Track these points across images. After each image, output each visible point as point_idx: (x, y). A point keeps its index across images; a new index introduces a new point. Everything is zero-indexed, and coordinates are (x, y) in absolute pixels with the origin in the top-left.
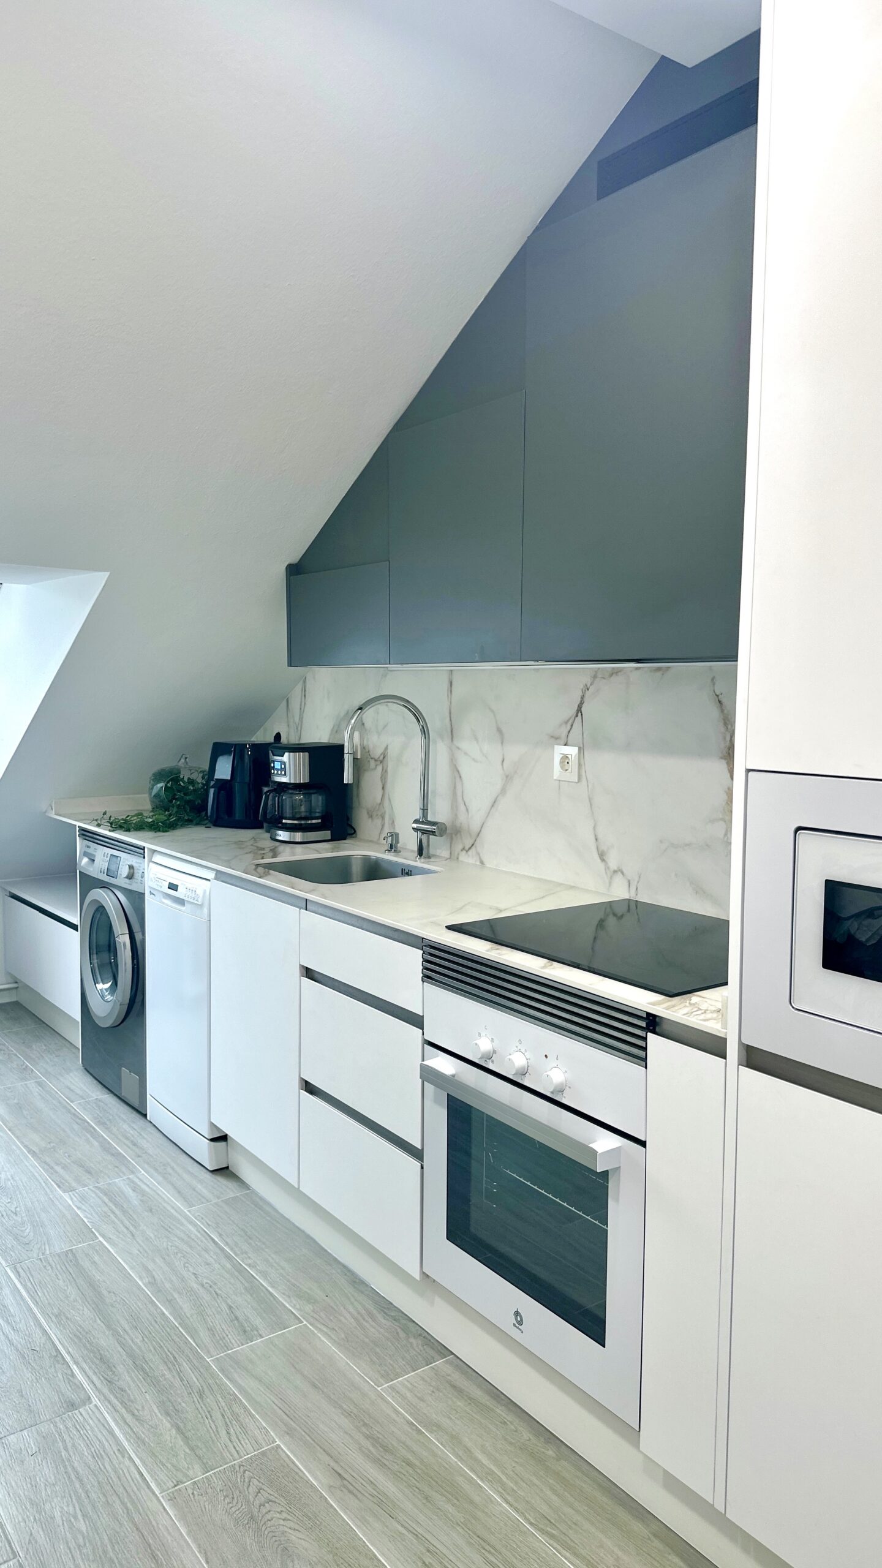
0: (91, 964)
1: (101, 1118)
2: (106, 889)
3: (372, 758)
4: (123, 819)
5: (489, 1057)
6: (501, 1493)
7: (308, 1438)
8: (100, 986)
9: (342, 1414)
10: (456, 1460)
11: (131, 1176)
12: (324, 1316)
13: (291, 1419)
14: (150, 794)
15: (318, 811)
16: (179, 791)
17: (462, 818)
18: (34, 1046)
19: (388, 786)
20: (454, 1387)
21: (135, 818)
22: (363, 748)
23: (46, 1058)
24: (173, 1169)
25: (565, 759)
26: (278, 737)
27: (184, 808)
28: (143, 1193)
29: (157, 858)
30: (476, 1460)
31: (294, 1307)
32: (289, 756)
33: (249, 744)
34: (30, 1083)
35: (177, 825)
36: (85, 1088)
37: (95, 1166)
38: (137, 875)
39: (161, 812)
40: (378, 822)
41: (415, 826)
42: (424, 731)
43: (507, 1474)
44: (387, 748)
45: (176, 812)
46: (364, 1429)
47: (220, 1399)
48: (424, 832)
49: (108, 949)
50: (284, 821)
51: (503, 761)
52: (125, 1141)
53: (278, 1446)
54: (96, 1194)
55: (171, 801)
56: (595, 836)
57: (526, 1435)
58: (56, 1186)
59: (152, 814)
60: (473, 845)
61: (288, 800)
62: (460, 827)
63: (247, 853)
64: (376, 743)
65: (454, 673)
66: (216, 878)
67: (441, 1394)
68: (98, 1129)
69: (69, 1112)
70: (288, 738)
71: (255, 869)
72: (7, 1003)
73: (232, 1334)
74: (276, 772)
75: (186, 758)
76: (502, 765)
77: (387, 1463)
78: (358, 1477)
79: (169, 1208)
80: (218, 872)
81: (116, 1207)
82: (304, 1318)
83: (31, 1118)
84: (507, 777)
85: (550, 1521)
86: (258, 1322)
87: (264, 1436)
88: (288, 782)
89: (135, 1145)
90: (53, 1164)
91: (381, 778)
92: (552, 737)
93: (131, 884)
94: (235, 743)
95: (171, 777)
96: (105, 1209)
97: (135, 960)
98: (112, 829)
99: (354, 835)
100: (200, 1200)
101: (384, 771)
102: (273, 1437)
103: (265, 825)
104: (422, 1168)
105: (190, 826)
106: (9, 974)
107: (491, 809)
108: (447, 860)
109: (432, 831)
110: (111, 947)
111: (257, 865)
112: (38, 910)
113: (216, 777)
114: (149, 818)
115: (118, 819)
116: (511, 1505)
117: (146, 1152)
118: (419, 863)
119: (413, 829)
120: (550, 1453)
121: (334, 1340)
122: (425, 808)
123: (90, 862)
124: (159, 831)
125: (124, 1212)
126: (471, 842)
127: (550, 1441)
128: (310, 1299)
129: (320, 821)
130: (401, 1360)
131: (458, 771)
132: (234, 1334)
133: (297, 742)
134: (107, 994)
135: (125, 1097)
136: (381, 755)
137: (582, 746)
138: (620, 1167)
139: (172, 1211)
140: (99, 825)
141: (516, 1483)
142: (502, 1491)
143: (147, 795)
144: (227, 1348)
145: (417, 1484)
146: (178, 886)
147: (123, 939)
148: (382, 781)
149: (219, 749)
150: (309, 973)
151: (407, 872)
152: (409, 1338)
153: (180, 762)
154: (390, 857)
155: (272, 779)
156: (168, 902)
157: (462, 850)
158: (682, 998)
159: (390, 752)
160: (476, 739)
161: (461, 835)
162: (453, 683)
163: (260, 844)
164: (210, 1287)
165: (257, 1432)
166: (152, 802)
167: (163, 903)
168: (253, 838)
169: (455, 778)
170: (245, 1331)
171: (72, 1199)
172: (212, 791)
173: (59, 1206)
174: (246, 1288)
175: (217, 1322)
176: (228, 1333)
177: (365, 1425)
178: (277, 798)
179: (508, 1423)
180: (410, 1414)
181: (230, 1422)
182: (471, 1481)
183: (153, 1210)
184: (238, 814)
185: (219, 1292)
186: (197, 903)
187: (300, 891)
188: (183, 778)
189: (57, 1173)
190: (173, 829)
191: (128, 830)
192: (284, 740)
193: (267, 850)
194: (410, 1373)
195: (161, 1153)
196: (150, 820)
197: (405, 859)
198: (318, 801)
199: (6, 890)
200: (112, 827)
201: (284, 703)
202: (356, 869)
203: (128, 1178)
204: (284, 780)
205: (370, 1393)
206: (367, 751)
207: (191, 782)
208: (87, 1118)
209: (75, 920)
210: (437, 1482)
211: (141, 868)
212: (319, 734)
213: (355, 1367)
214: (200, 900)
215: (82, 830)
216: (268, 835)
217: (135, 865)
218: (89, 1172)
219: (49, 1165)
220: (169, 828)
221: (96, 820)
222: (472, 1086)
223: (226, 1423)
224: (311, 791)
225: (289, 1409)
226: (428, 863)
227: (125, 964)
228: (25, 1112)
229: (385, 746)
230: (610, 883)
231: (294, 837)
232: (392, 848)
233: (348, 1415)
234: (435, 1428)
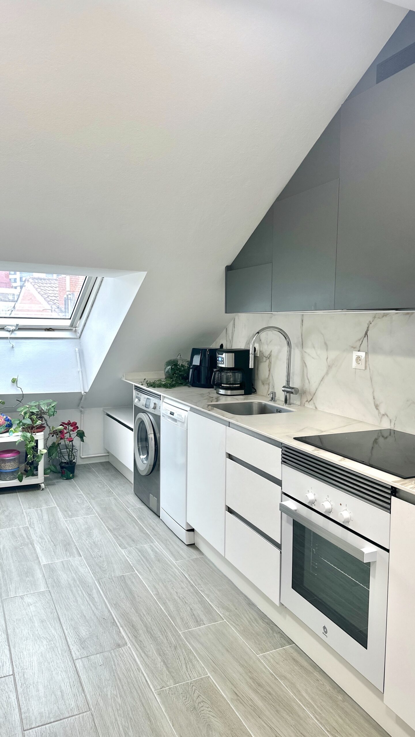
0: (138, 446)
1: (140, 516)
2: (144, 413)
3: (264, 356)
4: (153, 382)
5: (313, 503)
6: (314, 714)
7: (223, 675)
8: (142, 457)
9: (240, 666)
10: (292, 695)
11: (151, 544)
12: (234, 618)
13: (216, 665)
14: (165, 371)
15: (238, 381)
16: (177, 370)
17: (307, 386)
18: (114, 482)
19: (272, 370)
20: (294, 659)
21: (158, 382)
22: (260, 351)
23: (119, 487)
24: (170, 542)
25: (358, 358)
26: (222, 346)
27: (179, 378)
28: (156, 552)
29: (166, 400)
30: (302, 696)
31: (221, 612)
32: (226, 354)
33: (208, 349)
34: (111, 498)
35: (176, 385)
36: (134, 502)
37: (136, 538)
38: (157, 408)
39: (169, 379)
40: (267, 387)
41: (283, 389)
42: (289, 344)
43: (317, 705)
44: (271, 352)
45: (176, 380)
46: (249, 674)
47: (184, 651)
48: (288, 392)
49: (145, 440)
50: (222, 385)
51: (327, 359)
52: (150, 527)
53: (209, 677)
54: (136, 551)
55: (173, 375)
56: (374, 397)
57: (328, 687)
58: (119, 546)
59: (165, 380)
60: (312, 399)
61: (225, 375)
62: (305, 390)
63: (205, 399)
64: (266, 349)
65: (304, 316)
66: (190, 410)
67: (287, 662)
68: (139, 521)
69: (127, 512)
70: (226, 346)
71: (208, 407)
72: (104, 462)
73: (191, 622)
74: (219, 362)
75: (181, 355)
76: (327, 360)
77: (259, 692)
78: (246, 697)
79: (167, 560)
80: (191, 408)
81: (144, 558)
82: (225, 618)
83: (110, 514)
84: (329, 366)
85: (337, 731)
86: (203, 617)
87: (203, 671)
88: (225, 367)
89: (154, 530)
90: (118, 536)
91: (268, 366)
92: (352, 347)
93: (155, 412)
94: (202, 348)
95: (174, 364)
96: (139, 558)
97: (156, 446)
98: (148, 386)
99: (255, 393)
100: (181, 558)
101: (270, 362)
102: (207, 672)
103: (214, 386)
104: (281, 553)
105: (181, 386)
106: (106, 450)
107: (321, 382)
108: (299, 406)
109: (292, 392)
110: (146, 439)
111: (209, 405)
112: (117, 421)
113: (193, 364)
114: (164, 382)
115: (150, 382)
116: (318, 720)
117: (159, 534)
118: (285, 407)
119: (282, 390)
120: (340, 698)
121: (238, 630)
122: (289, 381)
123: (139, 401)
124: (168, 388)
125: (147, 560)
126: (311, 397)
127: (340, 692)
128: (228, 610)
129: (239, 385)
130: (269, 643)
131: (305, 363)
132: (192, 622)
133: (230, 348)
134: (144, 460)
135: (151, 508)
136: (269, 355)
137: (367, 352)
138: (376, 561)
139: (168, 562)
140: (142, 385)
141: (322, 710)
142: (314, 713)
143: (163, 372)
144: (189, 628)
145: (273, 704)
146: (174, 413)
147: (151, 436)
148: (269, 367)
149: (195, 352)
150: (230, 457)
151: (279, 411)
152: (274, 633)
153: (178, 357)
154: (272, 403)
155: (218, 365)
156: (170, 420)
157: (306, 402)
158: (410, 480)
159: (273, 353)
160: (314, 348)
161: (306, 394)
162: (304, 321)
163: (211, 395)
164: (183, 599)
165: (199, 669)
166: (165, 375)
167: (168, 421)
168: (209, 392)
169: (303, 366)
170: (197, 621)
171: (125, 552)
172: (191, 370)
173: (119, 555)
174: (199, 601)
175: (185, 615)
176: (189, 621)
177: (250, 672)
178: (219, 374)
179: (319, 680)
180: (272, 670)
181: (188, 662)
182: (299, 706)
183: (160, 561)
184: (203, 382)
185: (187, 601)
186: (182, 421)
187: (227, 418)
188: (179, 364)
189: (119, 540)
190: (174, 387)
191: (154, 387)
192: (224, 347)
193: (214, 398)
194: (273, 650)
195: (165, 535)
196: (164, 383)
197: (279, 405)
198: (239, 376)
199: (105, 412)
200: (148, 385)
201: (225, 329)
202: (255, 408)
203: (150, 545)
204: (223, 366)
205: (253, 657)
206: (262, 353)
207: (182, 366)
208: (134, 516)
209: (132, 426)
210: (282, 704)
211: (159, 405)
212: (240, 345)
213: (247, 644)
214: (183, 420)
215: (136, 386)
216: (215, 391)
217: (157, 403)
218: (134, 541)
219: (116, 536)
220: (172, 386)
221: (141, 382)
222: (305, 516)
223: (186, 662)
224: (235, 371)
225: (215, 660)
226: (289, 407)
227: (152, 447)
228: (108, 511)
229: (271, 351)
230: (381, 421)
231: (227, 393)
232: (273, 399)
233: (242, 666)
234: (283, 678)
